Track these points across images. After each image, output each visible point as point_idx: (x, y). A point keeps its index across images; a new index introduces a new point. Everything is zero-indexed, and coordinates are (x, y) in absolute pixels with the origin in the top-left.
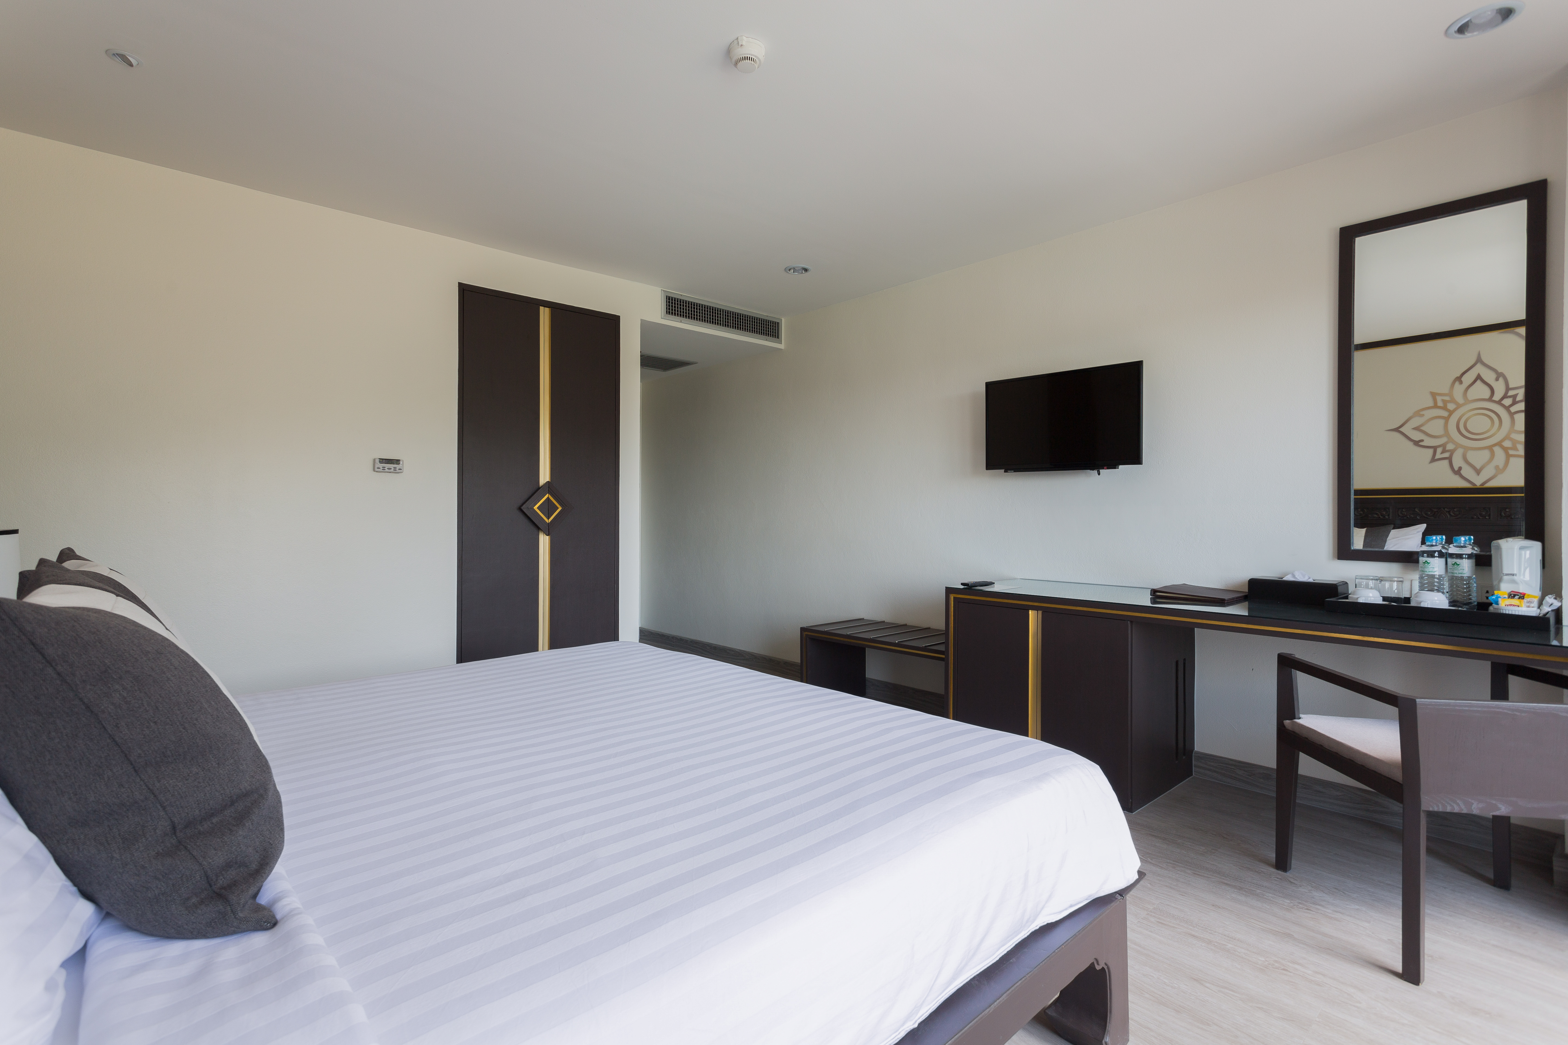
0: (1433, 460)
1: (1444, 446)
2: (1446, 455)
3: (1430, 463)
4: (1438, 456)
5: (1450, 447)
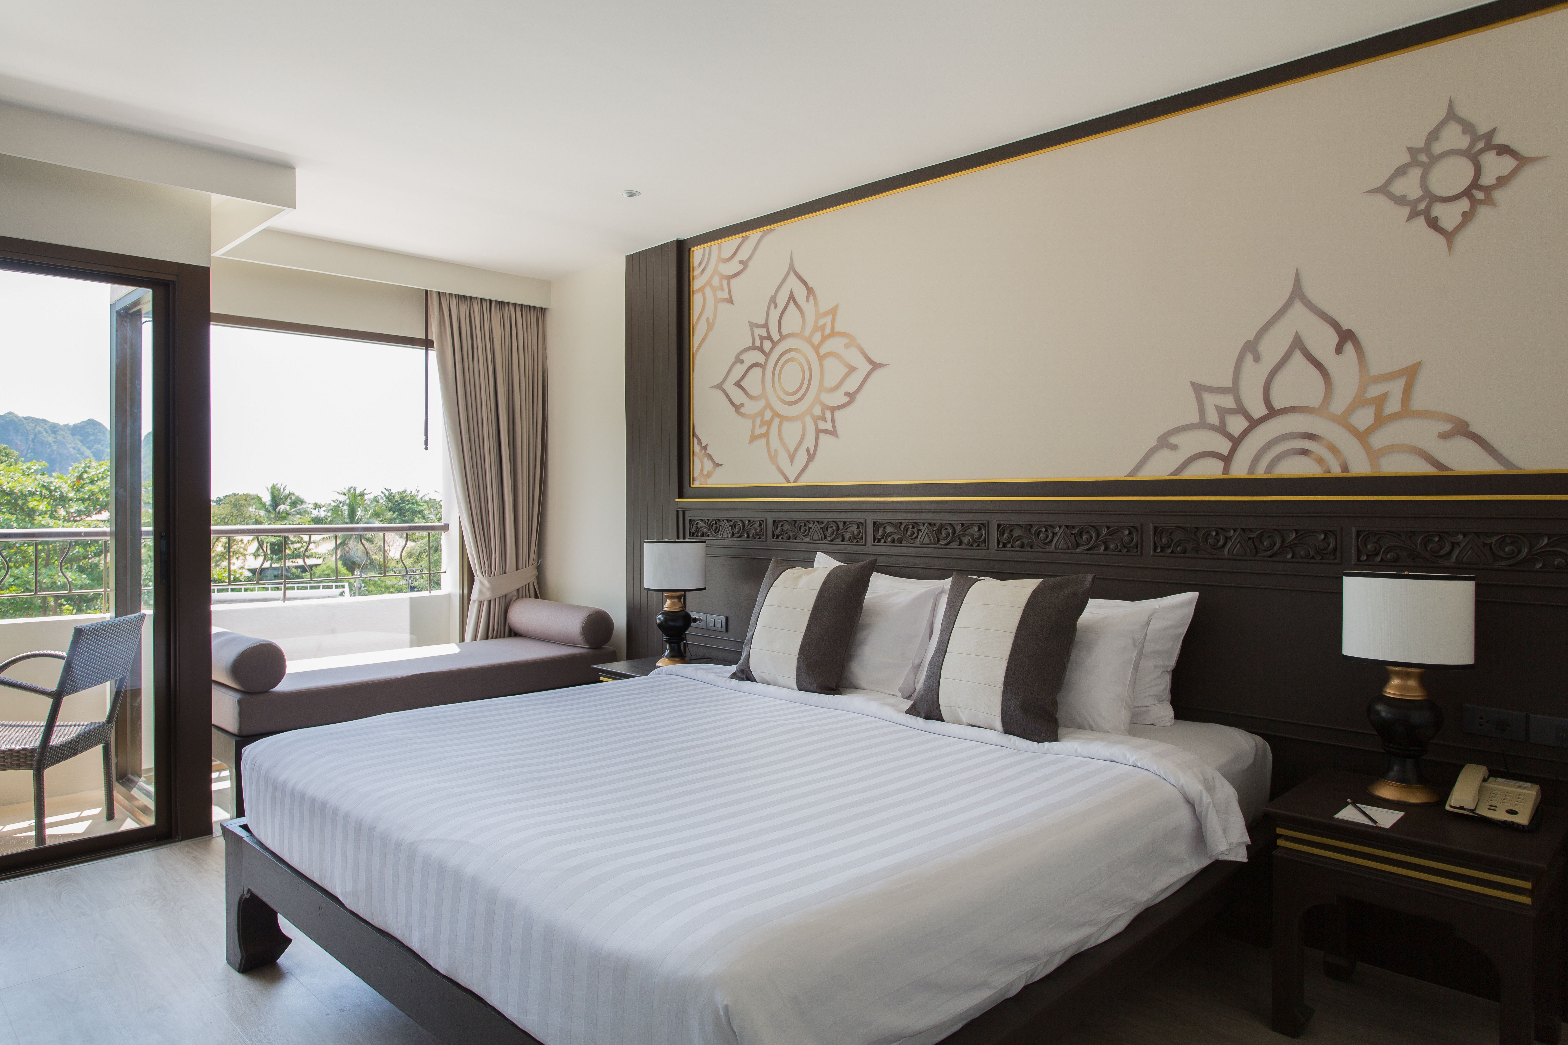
0: (834, 433)
1: (816, 419)
2: (828, 415)
3: (838, 437)
4: (829, 426)
5: (817, 411)
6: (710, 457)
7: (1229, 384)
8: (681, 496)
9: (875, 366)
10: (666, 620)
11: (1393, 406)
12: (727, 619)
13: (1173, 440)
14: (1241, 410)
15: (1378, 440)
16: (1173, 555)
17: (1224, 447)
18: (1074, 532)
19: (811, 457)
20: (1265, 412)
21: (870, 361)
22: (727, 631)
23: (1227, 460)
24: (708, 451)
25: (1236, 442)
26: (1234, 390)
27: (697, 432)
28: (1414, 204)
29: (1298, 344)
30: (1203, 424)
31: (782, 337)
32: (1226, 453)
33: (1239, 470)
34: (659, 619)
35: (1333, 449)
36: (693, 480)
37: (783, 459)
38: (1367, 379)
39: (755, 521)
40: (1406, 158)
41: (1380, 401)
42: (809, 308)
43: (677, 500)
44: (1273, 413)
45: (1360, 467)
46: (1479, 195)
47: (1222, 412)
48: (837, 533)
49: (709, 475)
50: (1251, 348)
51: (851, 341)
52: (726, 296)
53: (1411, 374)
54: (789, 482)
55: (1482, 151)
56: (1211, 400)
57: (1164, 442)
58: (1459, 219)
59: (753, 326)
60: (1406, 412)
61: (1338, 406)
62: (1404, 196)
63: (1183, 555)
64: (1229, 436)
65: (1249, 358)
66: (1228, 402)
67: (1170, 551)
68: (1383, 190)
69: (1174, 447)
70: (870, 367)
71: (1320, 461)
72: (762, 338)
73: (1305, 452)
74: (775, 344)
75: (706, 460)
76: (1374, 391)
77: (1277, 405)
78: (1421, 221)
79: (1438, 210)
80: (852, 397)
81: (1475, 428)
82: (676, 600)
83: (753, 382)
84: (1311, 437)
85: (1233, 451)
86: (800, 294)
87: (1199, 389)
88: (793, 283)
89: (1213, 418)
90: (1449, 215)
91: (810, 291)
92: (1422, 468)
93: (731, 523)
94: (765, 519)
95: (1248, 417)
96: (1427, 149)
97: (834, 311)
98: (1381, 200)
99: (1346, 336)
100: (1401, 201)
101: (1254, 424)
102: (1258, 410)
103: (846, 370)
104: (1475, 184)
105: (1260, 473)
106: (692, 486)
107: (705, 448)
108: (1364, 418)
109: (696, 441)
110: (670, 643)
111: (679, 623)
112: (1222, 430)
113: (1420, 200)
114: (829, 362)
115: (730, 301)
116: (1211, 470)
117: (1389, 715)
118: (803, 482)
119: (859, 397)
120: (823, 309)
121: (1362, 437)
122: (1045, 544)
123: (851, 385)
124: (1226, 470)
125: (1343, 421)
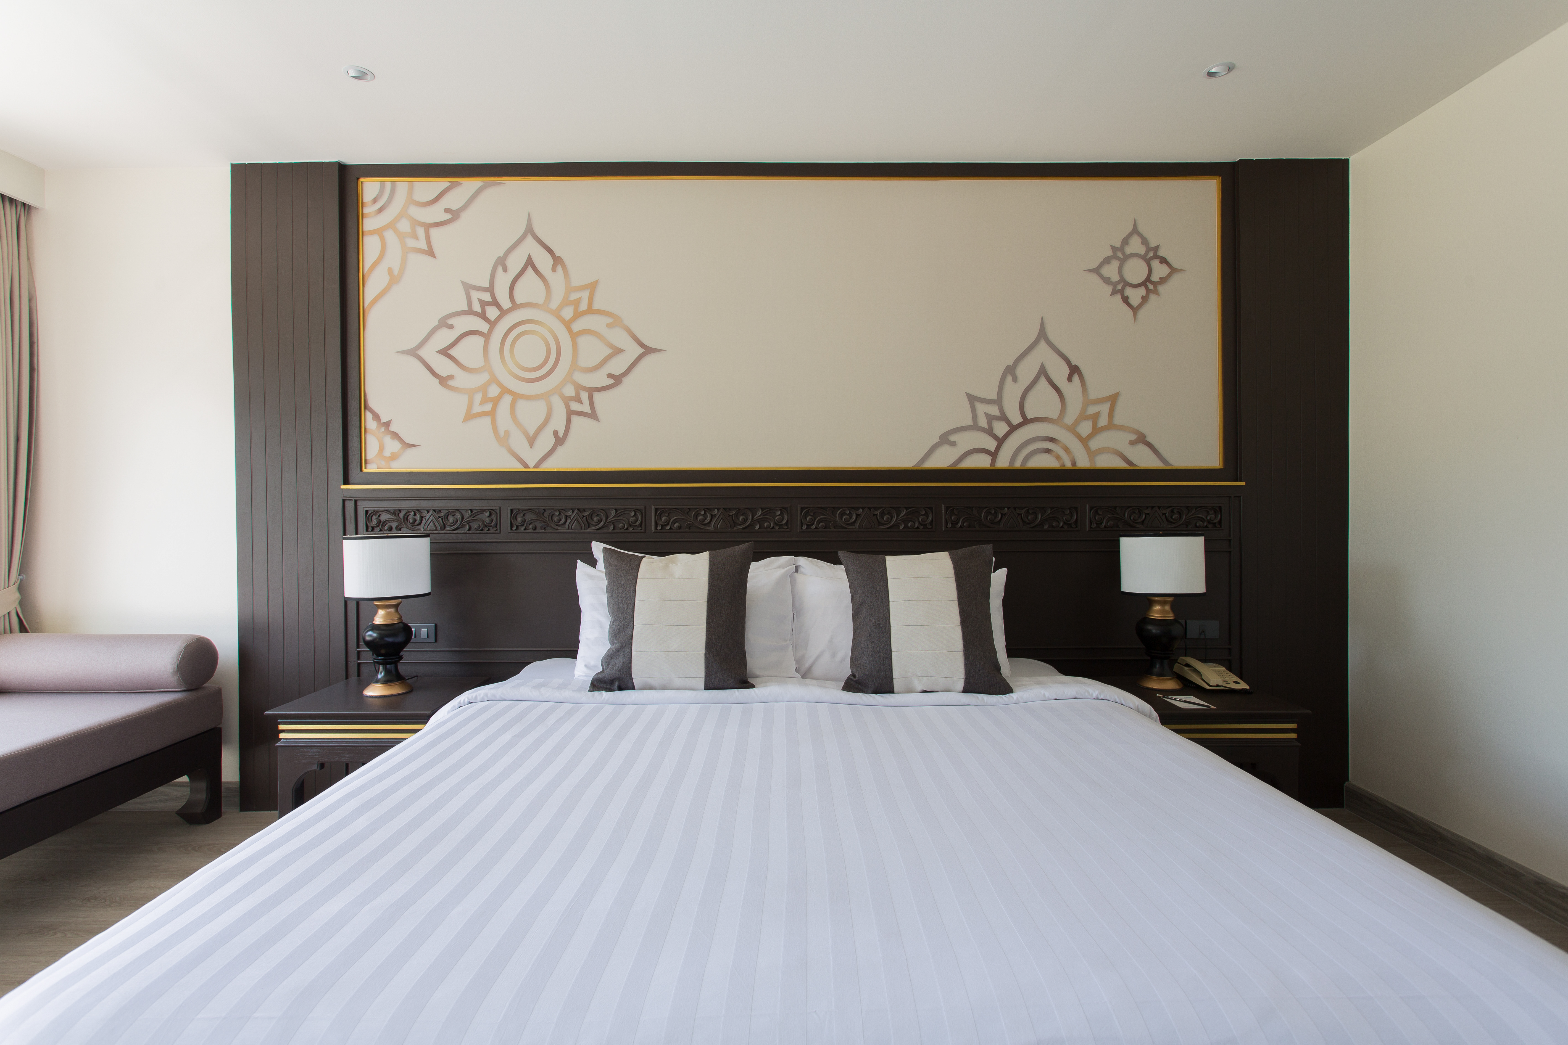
0: (593, 415)
1: (567, 400)
2: (584, 396)
3: (599, 420)
4: (586, 408)
5: (570, 391)
6: (396, 436)
7: (994, 397)
8: (346, 482)
9: (648, 350)
10: (381, 637)
11: (1103, 421)
12: (436, 626)
13: (952, 438)
14: (1004, 417)
15: (1094, 444)
17: (992, 445)
18: (876, 513)
19: (559, 440)
20: (1020, 420)
21: (642, 345)
22: (436, 641)
23: (994, 455)
24: (393, 428)
25: (1001, 441)
26: (998, 402)
27: (372, 403)
28: (1115, 284)
29: (1043, 372)
30: (975, 427)
31: (515, 306)
32: (993, 449)
33: (1003, 462)
34: (370, 636)
35: (1067, 449)
36: (366, 463)
37: (519, 444)
38: (1088, 402)
39: (485, 511)
40: (1110, 253)
41: (1095, 417)
42: (556, 279)
43: (343, 487)
44: (1026, 421)
45: (1083, 463)
46: (1151, 287)
47: (990, 418)
48: (606, 521)
49: (394, 457)
50: (1010, 371)
51: (616, 321)
52: (424, 247)
53: (1113, 399)
54: (526, 466)
55: (1152, 258)
56: (981, 408)
57: (945, 439)
58: (1140, 301)
59: (468, 288)
60: (1111, 426)
61: (1070, 419)
62: (1109, 278)
64: (995, 437)
65: (1009, 378)
66: (994, 411)
68: (1096, 271)
69: (953, 444)
70: (641, 350)
71: (1058, 457)
72: (483, 304)
73: (1048, 451)
74: (503, 313)
75: (388, 440)
76: (1092, 410)
77: (1029, 416)
78: (1118, 297)
79: (1129, 292)
80: (617, 380)
81: (1149, 439)
82: (393, 610)
83: (468, 351)
84: (1052, 440)
85: (998, 448)
86: (543, 261)
87: (972, 399)
88: (530, 247)
89: (983, 422)
90: (1135, 295)
91: (557, 261)
92: (1120, 464)
93: (442, 515)
94: (498, 508)
95: (1009, 423)
96: (1122, 249)
97: (592, 287)
98: (1094, 277)
99: (1074, 370)
100: (1107, 281)
101: (1013, 428)
102: (1016, 419)
103: (609, 351)
104: (1148, 279)
105: (1018, 465)
106: (364, 470)
107: (387, 424)
108: (1085, 428)
109: (369, 416)
110: (384, 664)
111: (400, 639)
112: (990, 432)
113: (1118, 283)
114: (582, 341)
115: (431, 253)
116: (981, 462)
118: (550, 466)
119: (626, 380)
120: (577, 280)
121: (1084, 441)
122: (847, 524)
123: (617, 366)
124: (993, 462)
125: (1072, 429)
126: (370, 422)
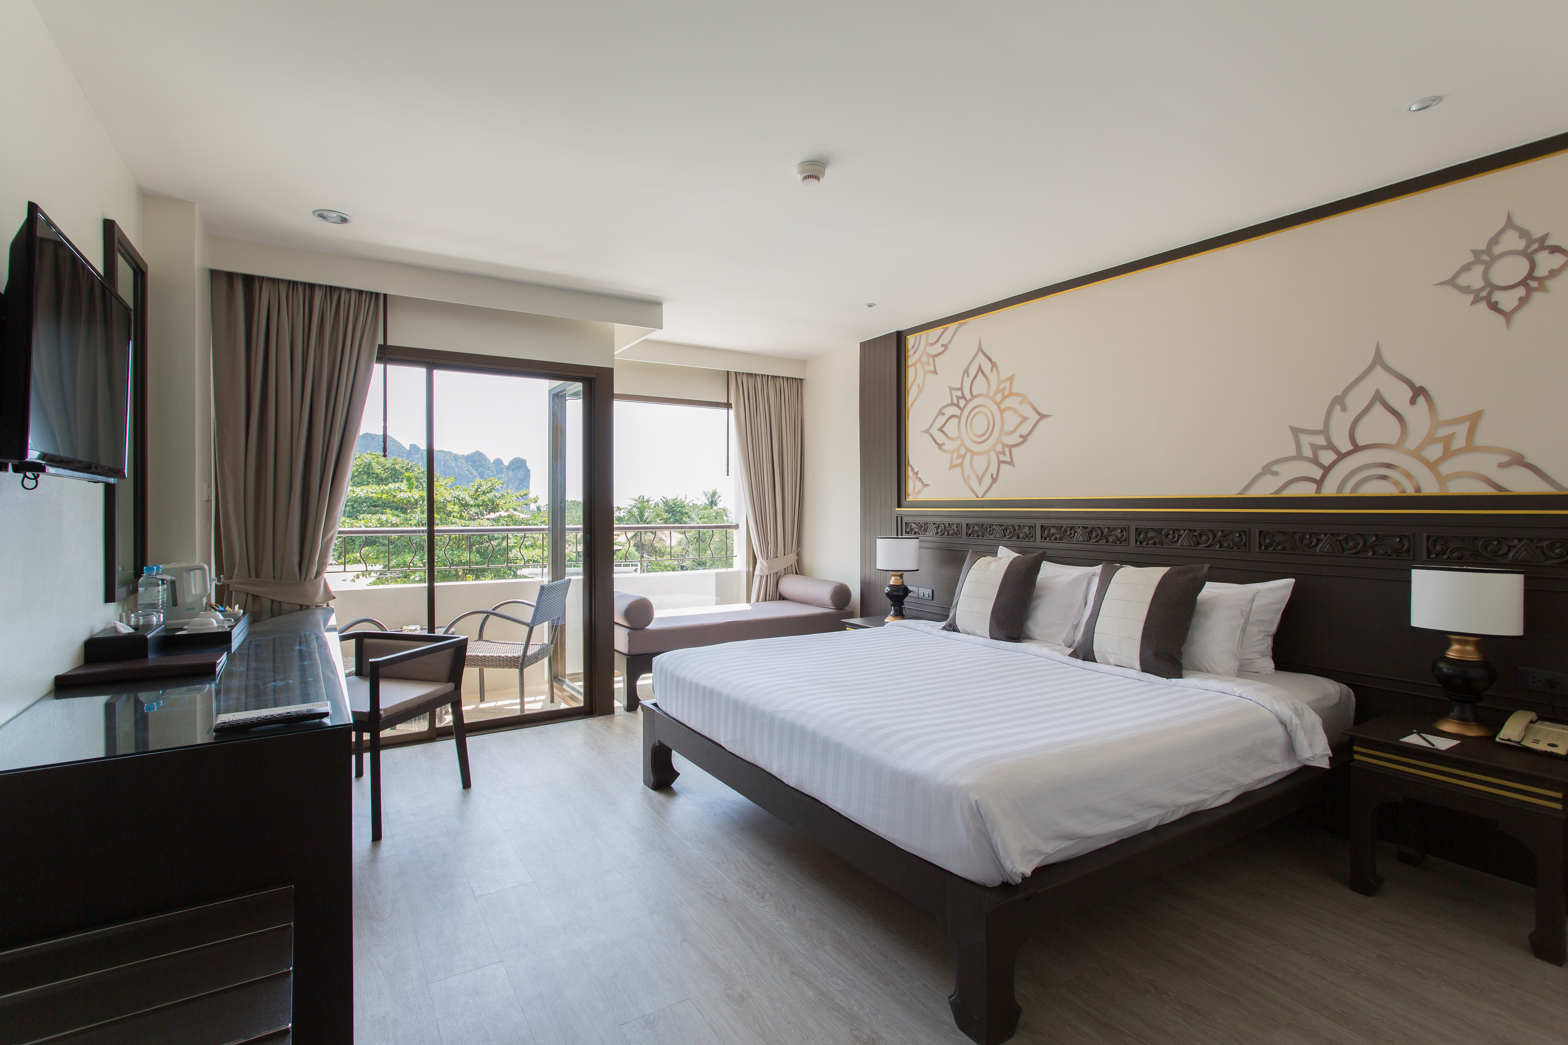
0: (1011, 463)
1: (998, 454)
2: (1007, 450)
3: (1014, 466)
4: (1008, 459)
5: (999, 448)
6: (920, 480)
7: (1320, 427)
8: (899, 506)
9: (1042, 416)
10: (892, 591)
11: (1459, 442)
12: (933, 591)
13: (1275, 468)
14: (1331, 446)
15: (1446, 469)
16: (1274, 551)
17: (1317, 473)
18: (1195, 534)
19: (994, 480)
20: (1350, 447)
21: (1038, 413)
22: (933, 599)
23: (1319, 483)
24: (919, 476)
25: (1327, 470)
26: (1325, 432)
27: (911, 462)
28: (1477, 292)
29: (1378, 398)
30: (1299, 457)
31: (973, 397)
32: (1318, 477)
33: (1329, 490)
34: (887, 590)
35: (1408, 475)
36: (908, 496)
37: (974, 482)
38: (1436, 423)
39: (954, 524)
40: (1471, 258)
41: (1447, 441)
42: (993, 377)
43: (897, 509)
44: (1357, 448)
45: (1430, 488)
46: (1534, 284)
47: (1315, 448)
48: (1014, 533)
49: (919, 492)
50: (1339, 401)
51: (1024, 399)
52: (933, 369)
53: (1474, 420)
54: (978, 497)
55: (1536, 251)
56: (1305, 440)
57: (1268, 470)
58: (1516, 303)
59: (951, 389)
60: (1470, 447)
61: (1412, 443)
62: (1468, 287)
63: (1283, 552)
64: (1321, 466)
65: (1338, 408)
66: (1320, 440)
67: (1272, 549)
68: (1451, 282)
69: (1276, 474)
70: (1039, 417)
71: (1397, 484)
72: (958, 398)
73: (1384, 477)
74: (967, 402)
75: (917, 482)
76: (1442, 432)
77: (1361, 443)
78: (1483, 305)
79: (1497, 296)
80: (1024, 438)
81: (1530, 460)
82: (899, 577)
83: (951, 428)
84: (1389, 466)
85: (1324, 477)
86: (987, 367)
87: (1296, 432)
88: (981, 359)
89: (1308, 452)
90: (1507, 300)
91: (994, 365)
92: (1483, 489)
93: (936, 526)
94: (960, 523)
95: (1336, 451)
96: (1488, 251)
97: (1011, 379)
98: (1449, 289)
99: (1418, 392)
100: (1466, 290)
101: (1341, 456)
102: (1345, 446)
103: (1020, 420)
104: (1530, 276)
105: (1347, 492)
106: (907, 500)
107: (917, 473)
108: (1434, 452)
109: (910, 469)
110: (894, 606)
111: (901, 593)
112: (1315, 461)
113: (1483, 289)
114: (1007, 414)
115: (935, 372)
116: (1306, 490)
117: (1450, 671)
118: (989, 497)
119: (1030, 438)
120: (1003, 376)
121: (1432, 466)
122: (1172, 542)
123: (1024, 429)
124: (1318, 490)
125: (1416, 454)
126: (910, 473)
